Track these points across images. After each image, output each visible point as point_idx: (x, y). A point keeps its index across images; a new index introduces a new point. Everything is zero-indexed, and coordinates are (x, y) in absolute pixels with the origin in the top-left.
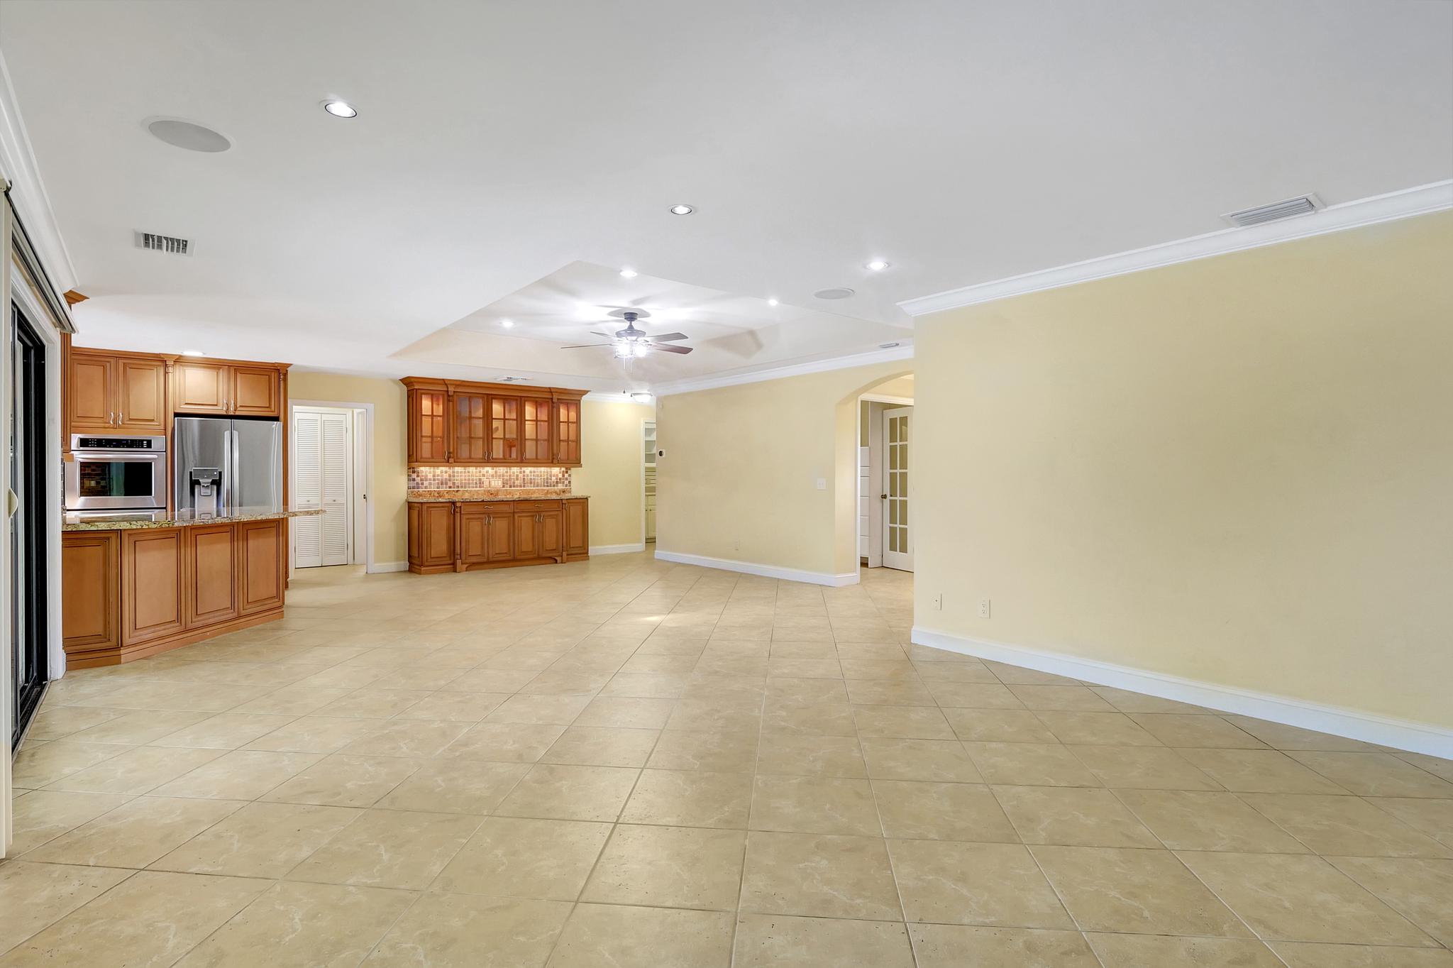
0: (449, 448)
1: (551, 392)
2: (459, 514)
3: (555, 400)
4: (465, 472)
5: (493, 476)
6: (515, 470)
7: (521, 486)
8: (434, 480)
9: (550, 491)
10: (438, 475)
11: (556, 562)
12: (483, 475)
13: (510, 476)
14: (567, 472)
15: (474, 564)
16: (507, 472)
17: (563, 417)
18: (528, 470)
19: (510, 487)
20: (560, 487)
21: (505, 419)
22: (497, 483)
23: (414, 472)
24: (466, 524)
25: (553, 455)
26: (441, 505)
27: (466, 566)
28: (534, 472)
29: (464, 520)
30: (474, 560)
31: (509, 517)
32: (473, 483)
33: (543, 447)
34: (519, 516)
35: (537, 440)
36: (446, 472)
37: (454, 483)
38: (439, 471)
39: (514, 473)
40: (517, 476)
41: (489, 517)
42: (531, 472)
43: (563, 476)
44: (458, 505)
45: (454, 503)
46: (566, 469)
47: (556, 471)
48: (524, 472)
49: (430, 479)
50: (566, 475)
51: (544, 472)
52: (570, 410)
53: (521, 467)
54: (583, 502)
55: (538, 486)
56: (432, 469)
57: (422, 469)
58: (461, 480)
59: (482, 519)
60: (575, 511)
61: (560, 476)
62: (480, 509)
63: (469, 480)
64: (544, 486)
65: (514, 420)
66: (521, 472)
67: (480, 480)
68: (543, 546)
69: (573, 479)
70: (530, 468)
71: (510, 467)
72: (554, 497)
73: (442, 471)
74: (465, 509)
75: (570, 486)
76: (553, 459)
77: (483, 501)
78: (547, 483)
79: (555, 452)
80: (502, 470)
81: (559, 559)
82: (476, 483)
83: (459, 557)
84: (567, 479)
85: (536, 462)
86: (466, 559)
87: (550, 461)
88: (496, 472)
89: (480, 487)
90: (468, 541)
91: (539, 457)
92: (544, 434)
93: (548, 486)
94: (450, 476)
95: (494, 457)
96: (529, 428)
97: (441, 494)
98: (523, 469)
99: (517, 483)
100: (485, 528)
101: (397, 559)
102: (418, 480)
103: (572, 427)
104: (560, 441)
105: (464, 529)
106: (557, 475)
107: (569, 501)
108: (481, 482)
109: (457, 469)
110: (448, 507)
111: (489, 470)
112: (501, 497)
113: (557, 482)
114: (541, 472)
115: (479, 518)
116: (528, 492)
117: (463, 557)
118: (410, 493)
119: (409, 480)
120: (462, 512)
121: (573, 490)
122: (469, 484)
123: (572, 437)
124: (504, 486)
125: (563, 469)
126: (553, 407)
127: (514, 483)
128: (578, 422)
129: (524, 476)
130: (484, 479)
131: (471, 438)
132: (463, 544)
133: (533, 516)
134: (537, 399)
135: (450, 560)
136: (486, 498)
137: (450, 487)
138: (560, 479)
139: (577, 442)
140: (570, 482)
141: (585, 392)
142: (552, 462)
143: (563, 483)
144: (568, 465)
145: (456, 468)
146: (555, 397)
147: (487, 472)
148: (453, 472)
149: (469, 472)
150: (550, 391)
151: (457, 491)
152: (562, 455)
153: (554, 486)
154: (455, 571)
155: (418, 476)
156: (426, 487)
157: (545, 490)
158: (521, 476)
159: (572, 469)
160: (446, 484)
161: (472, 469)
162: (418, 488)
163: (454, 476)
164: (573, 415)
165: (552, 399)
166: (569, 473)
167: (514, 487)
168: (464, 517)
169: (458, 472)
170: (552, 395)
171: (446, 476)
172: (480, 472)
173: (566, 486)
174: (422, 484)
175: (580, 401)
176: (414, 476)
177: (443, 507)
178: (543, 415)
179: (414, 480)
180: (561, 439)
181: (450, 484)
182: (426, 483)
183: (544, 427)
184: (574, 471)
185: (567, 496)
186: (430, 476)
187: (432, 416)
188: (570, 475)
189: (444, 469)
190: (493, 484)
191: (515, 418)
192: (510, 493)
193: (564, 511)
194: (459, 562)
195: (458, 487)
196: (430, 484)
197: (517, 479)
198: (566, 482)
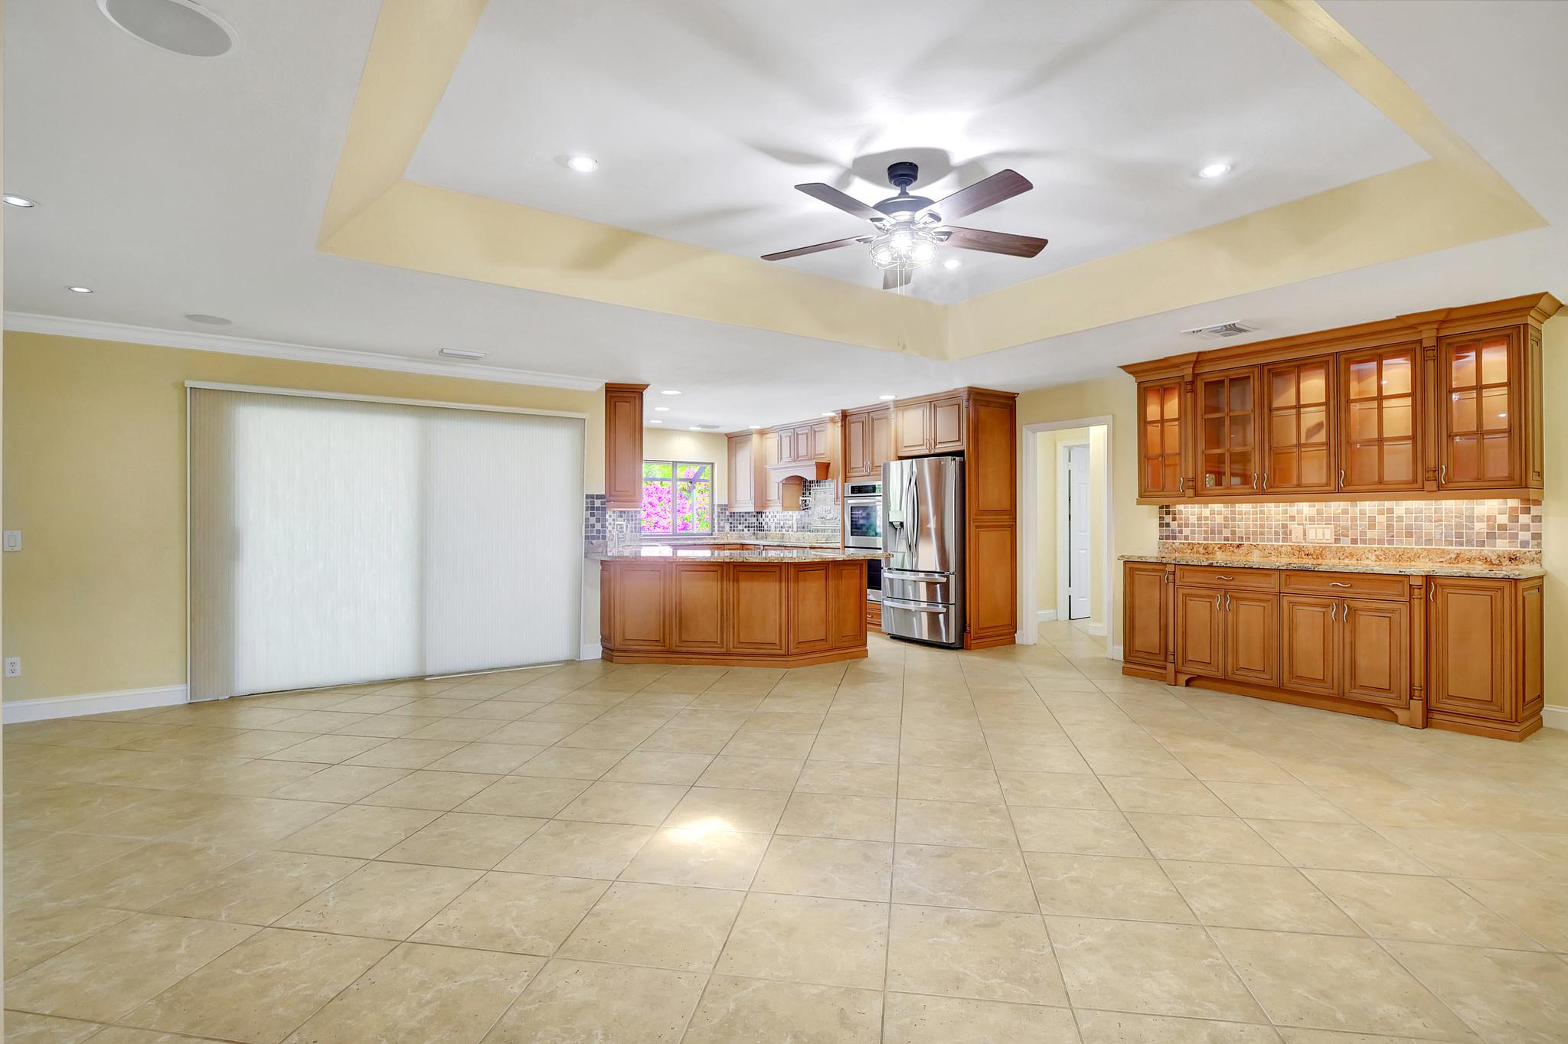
5: (1312, 519)
7: (1381, 541)
8: (1199, 526)
9: (1469, 555)
10: (1206, 518)
11: (1395, 719)
12: (1292, 518)
13: (1354, 519)
14: (1527, 511)
15: (1198, 677)
16: (1346, 512)
17: (1461, 372)
19: (1354, 541)
20: (1502, 546)
22: (1321, 535)
23: (1168, 513)
25: (1427, 470)
27: (1184, 677)
28: (1419, 511)
30: (1197, 670)
31: (1268, 600)
32: (1269, 533)
34: (1291, 603)
36: (1220, 513)
37: (1233, 533)
38: (1207, 511)
39: (1363, 513)
40: (1373, 519)
41: (1225, 597)
43: (1514, 519)
44: (1172, 568)
46: (1525, 501)
47: (1487, 506)
48: (1391, 511)
49: (1193, 525)
50: (1524, 519)
51: (1449, 511)
55: (1429, 542)
57: (1181, 507)
58: (1247, 526)
59: (1212, 598)
61: (1502, 519)
62: (1213, 579)
63: (1263, 526)
64: (1450, 543)
66: (1381, 512)
67: (1285, 526)
68: (1354, 672)
69: (1552, 528)
72: (1479, 569)
73: (1213, 512)
74: (1181, 578)
75: (1539, 545)
76: (1426, 480)
78: (1459, 535)
79: (1431, 464)
80: (1330, 508)
81: (1401, 714)
82: (1277, 533)
83: (1172, 657)
84: (1526, 528)
85: (1377, 489)
86: (1182, 666)
87: (1418, 485)
88: (1319, 512)
89: (1284, 540)
90: (1186, 635)
91: (1385, 478)
93: (1459, 544)
94: (1227, 519)
95: (1311, 483)
97: (1210, 549)
99: (1372, 534)
100: (1219, 615)
102: (1174, 525)
106: (1493, 518)
108: (1286, 533)
111: (1303, 508)
112: (1328, 563)
113: (1492, 535)
116: (1401, 556)
117: (1179, 661)
118: (1161, 545)
119: (1161, 525)
120: (1178, 583)
122: (1263, 534)
124: (1337, 541)
125: (1514, 503)
127: (1364, 533)
129: (1390, 519)
130: (1293, 525)
132: (1180, 640)
133: (1324, 605)
135: (1163, 660)
136: (1297, 562)
137: (1226, 539)
138: (1503, 528)
140: (1537, 536)
142: (1422, 488)
143: (1514, 536)
147: (1300, 512)
148: (1233, 513)
149: (1262, 512)
151: (1238, 546)
153: (1481, 543)
154: (1164, 680)
155: (1174, 519)
156: (1186, 538)
157: (1449, 552)
158: (1382, 519)
159: (1544, 502)
160: (1220, 532)
162: (1174, 538)
163: (1233, 519)
166: (1535, 513)
167: (1364, 542)
168: (1181, 591)
169: (1240, 513)
171: (1219, 519)
172: (1285, 512)
173: (1524, 544)
174: (1181, 532)
176: (1168, 519)
179: (1168, 525)
181: (1227, 533)
182: (1186, 531)
186: (1193, 519)
187: (1162, 421)
188: (1537, 519)
190: (1311, 535)
192: (1351, 555)
193: (1418, 602)
194: (1171, 668)
195: (1241, 538)
196: (1193, 532)
197: (1372, 526)
198: (1525, 536)
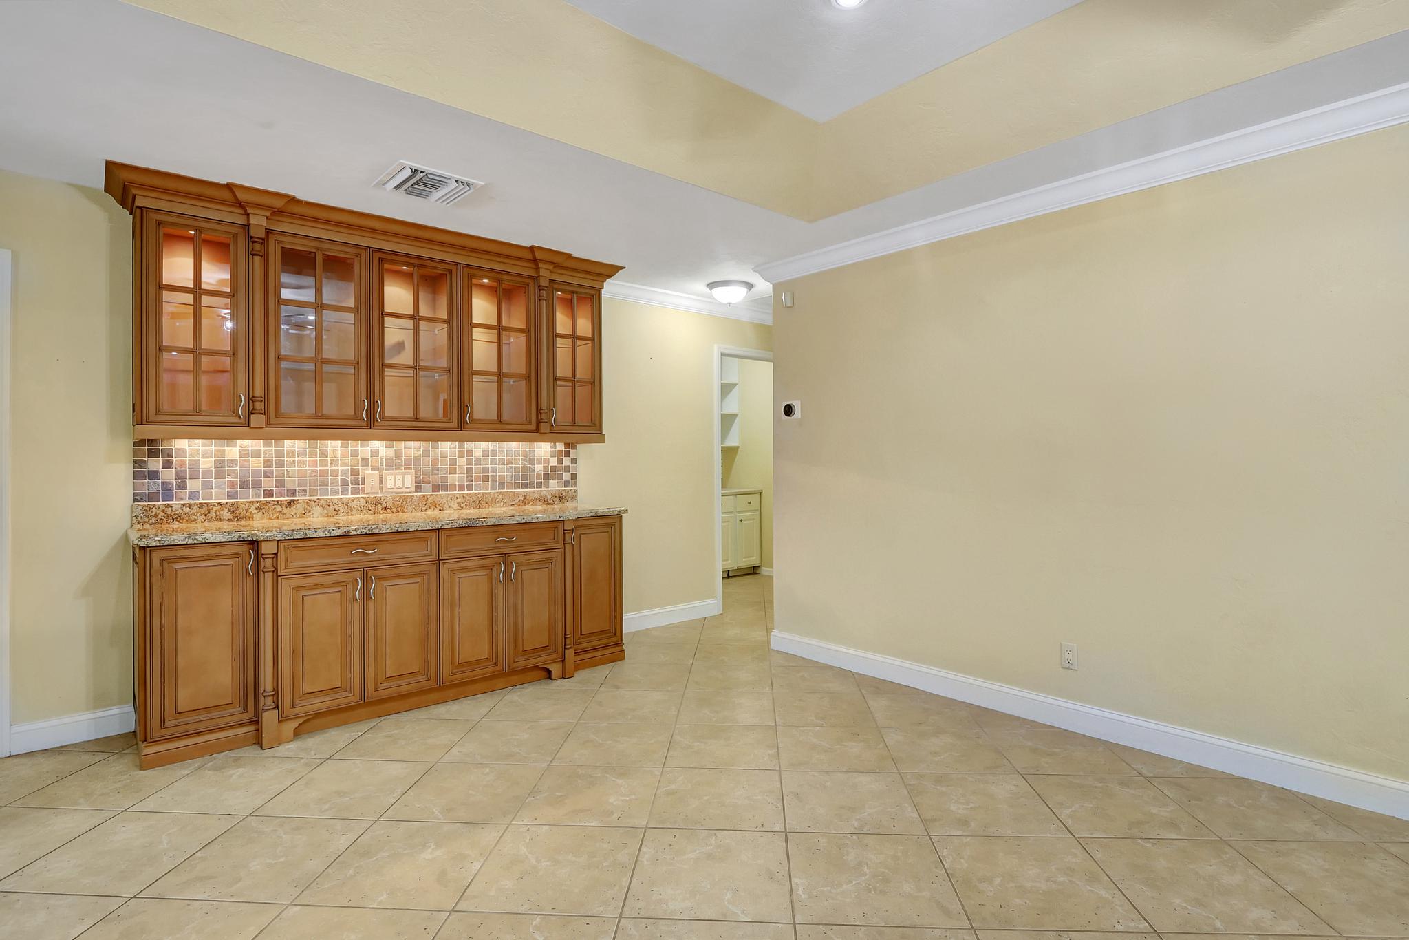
0: (249, 384)
1: (535, 261)
2: (269, 576)
3: (543, 282)
4: (312, 454)
5: (389, 463)
6: (448, 447)
7: (461, 487)
8: (219, 475)
9: (532, 496)
10: (232, 462)
11: (549, 675)
12: (365, 462)
13: (435, 462)
14: (568, 454)
15: (318, 715)
16: (426, 453)
17: (562, 322)
18: (479, 448)
19: (436, 488)
20: (554, 486)
21: (416, 318)
22: (400, 482)
23: (153, 454)
24: (294, 603)
25: (540, 411)
26: (218, 550)
27: (294, 724)
28: (494, 453)
29: (287, 591)
30: (317, 704)
31: (423, 574)
32: (334, 483)
33: (515, 391)
34: (453, 571)
35: (500, 375)
36: (257, 454)
37: (280, 484)
38: (232, 451)
39: (444, 455)
40: (453, 462)
41: (366, 580)
42: (485, 453)
43: (560, 461)
44: (267, 549)
45: (254, 544)
46: (567, 445)
47: (544, 450)
48: (470, 453)
49: (206, 474)
50: (567, 461)
51: (517, 453)
52: (578, 313)
53: (461, 440)
54: (610, 524)
55: (502, 485)
56: (212, 446)
57: (181, 444)
58: (302, 474)
59: (344, 584)
60: (592, 544)
61: (553, 461)
63: (324, 473)
64: (517, 485)
65: (442, 321)
66: (461, 455)
67: (355, 473)
68: (516, 640)
69: (582, 469)
70: (484, 445)
71: (435, 440)
73: (245, 453)
74: (292, 562)
75: (575, 484)
76: (540, 422)
77: (346, 535)
78: (524, 477)
79: (544, 406)
80: (412, 448)
81: (555, 669)
82: (345, 483)
83: (269, 701)
84: (567, 469)
85: (497, 428)
86: (293, 705)
87: (533, 427)
88: (398, 454)
89: (355, 491)
90: (297, 654)
91: (505, 417)
92: (517, 362)
93: (525, 486)
94: (267, 463)
95: (387, 414)
96: (482, 349)
97: (242, 511)
98: (469, 445)
99: (453, 479)
100: (356, 609)
101: (99, 700)
102: (167, 475)
103: (583, 350)
104: (555, 379)
105: (287, 620)
106: (547, 461)
107: (580, 523)
108: (357, 481)
109: (288, 445)
110: (237, 555)
111: (378, 448)
112: (413, 519)
113: (546, 477)
114: (508, 453)
115: (339, 583)
116: (480, 502)
117: (286, 700)
118: (139, 511)
119: (137, 476)
120: (282, 570)
121: (580, 494)
122: (324, 483)
123: (583, 372)
124: (418, 489)
125: (560, 447)
126: (539, 299)
127: (444, 479)
128: (595, 339)
129: (469, 462)
130: (366, 472)
131: (319, 360)
132: (286, 665)
133: (490, 567)
134: (504, 277)
135: (246, 709)
137: (269, 494)
138: (553, 469)
139: (593, 384)
140: (574, 476)
141: (611, 271)
142: (538, 430)
143: (561, 477)
144: (571, 438)
145: (287, 442)
146: (545, 273)
147: (375, 453)
148: (279, 454)
149: (323, 454)
150: (533, 255)
151: (290, 504)
152: (561, 413)
153: (539, 485)
154: (258, 741)
155: (168, 465)
156: (192, 496)
157: (518, 494)
158: (462, 462)
159: (578, 445)
160: (257, 484)
161: (333, 446)
162: (168, 497)
163: (280, 464)
164: (584, 326)
165: (536, 279)
166: (572, 456)
167: (445, 488)
168: (287, 585)
169: (291, 454)
170: (537, 269)
171: (256, 464)
172: (355, 453)
173: (567, 483)
174: (182, 486)
175: (599, 290)
176: (155, 464)
177: (219, 556)
178: (516, 318)
179: (154, 475)
180: (558, 375)
181: (269, 484)
182: (193, 485)
183: (517, 343)
184: (585, 451)
185: (570, 511)
186: (207, 464)
188: (574, 461)
189: (249, 444)
190: (389, 482)
191: (445, 317)
192: (434, 504)
193: (568, 547)
194: (269, 718)
195: (292, 492)
196: (207, 486)
197: (453, 471)
198: (567, 476)
